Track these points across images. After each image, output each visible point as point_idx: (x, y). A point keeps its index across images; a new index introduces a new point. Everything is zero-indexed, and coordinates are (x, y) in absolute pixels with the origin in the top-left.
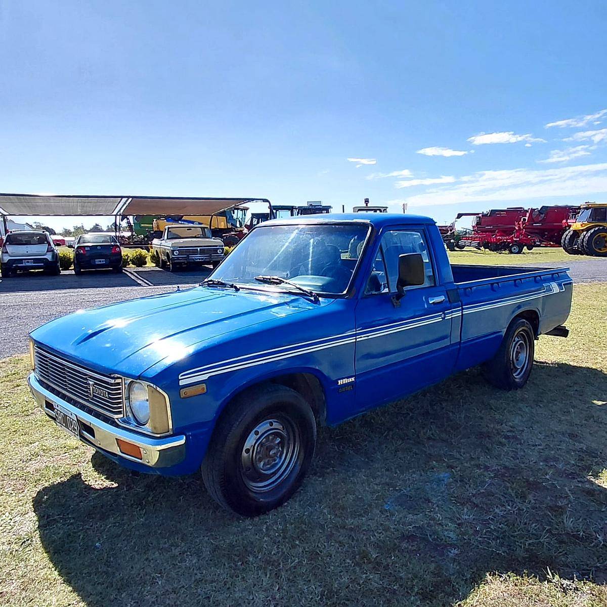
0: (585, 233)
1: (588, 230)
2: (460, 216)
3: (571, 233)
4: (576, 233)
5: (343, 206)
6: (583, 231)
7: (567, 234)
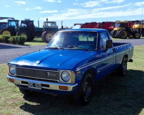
0: (118, 31)
1: (119, 30)
2: (75, 25)
3: (114, 31)
4: (115, 31)
5: (38, 21)
6: (117, 30)
7: (112, 32)
